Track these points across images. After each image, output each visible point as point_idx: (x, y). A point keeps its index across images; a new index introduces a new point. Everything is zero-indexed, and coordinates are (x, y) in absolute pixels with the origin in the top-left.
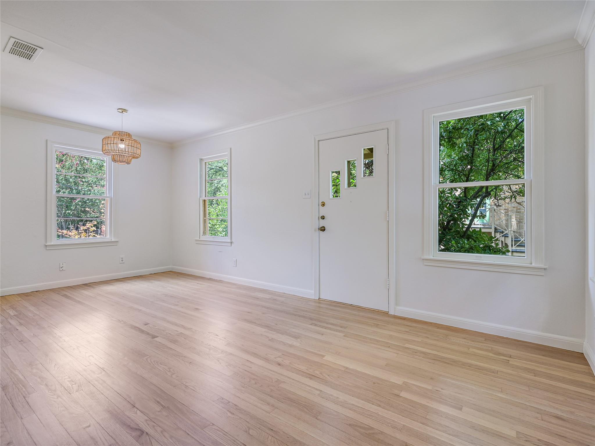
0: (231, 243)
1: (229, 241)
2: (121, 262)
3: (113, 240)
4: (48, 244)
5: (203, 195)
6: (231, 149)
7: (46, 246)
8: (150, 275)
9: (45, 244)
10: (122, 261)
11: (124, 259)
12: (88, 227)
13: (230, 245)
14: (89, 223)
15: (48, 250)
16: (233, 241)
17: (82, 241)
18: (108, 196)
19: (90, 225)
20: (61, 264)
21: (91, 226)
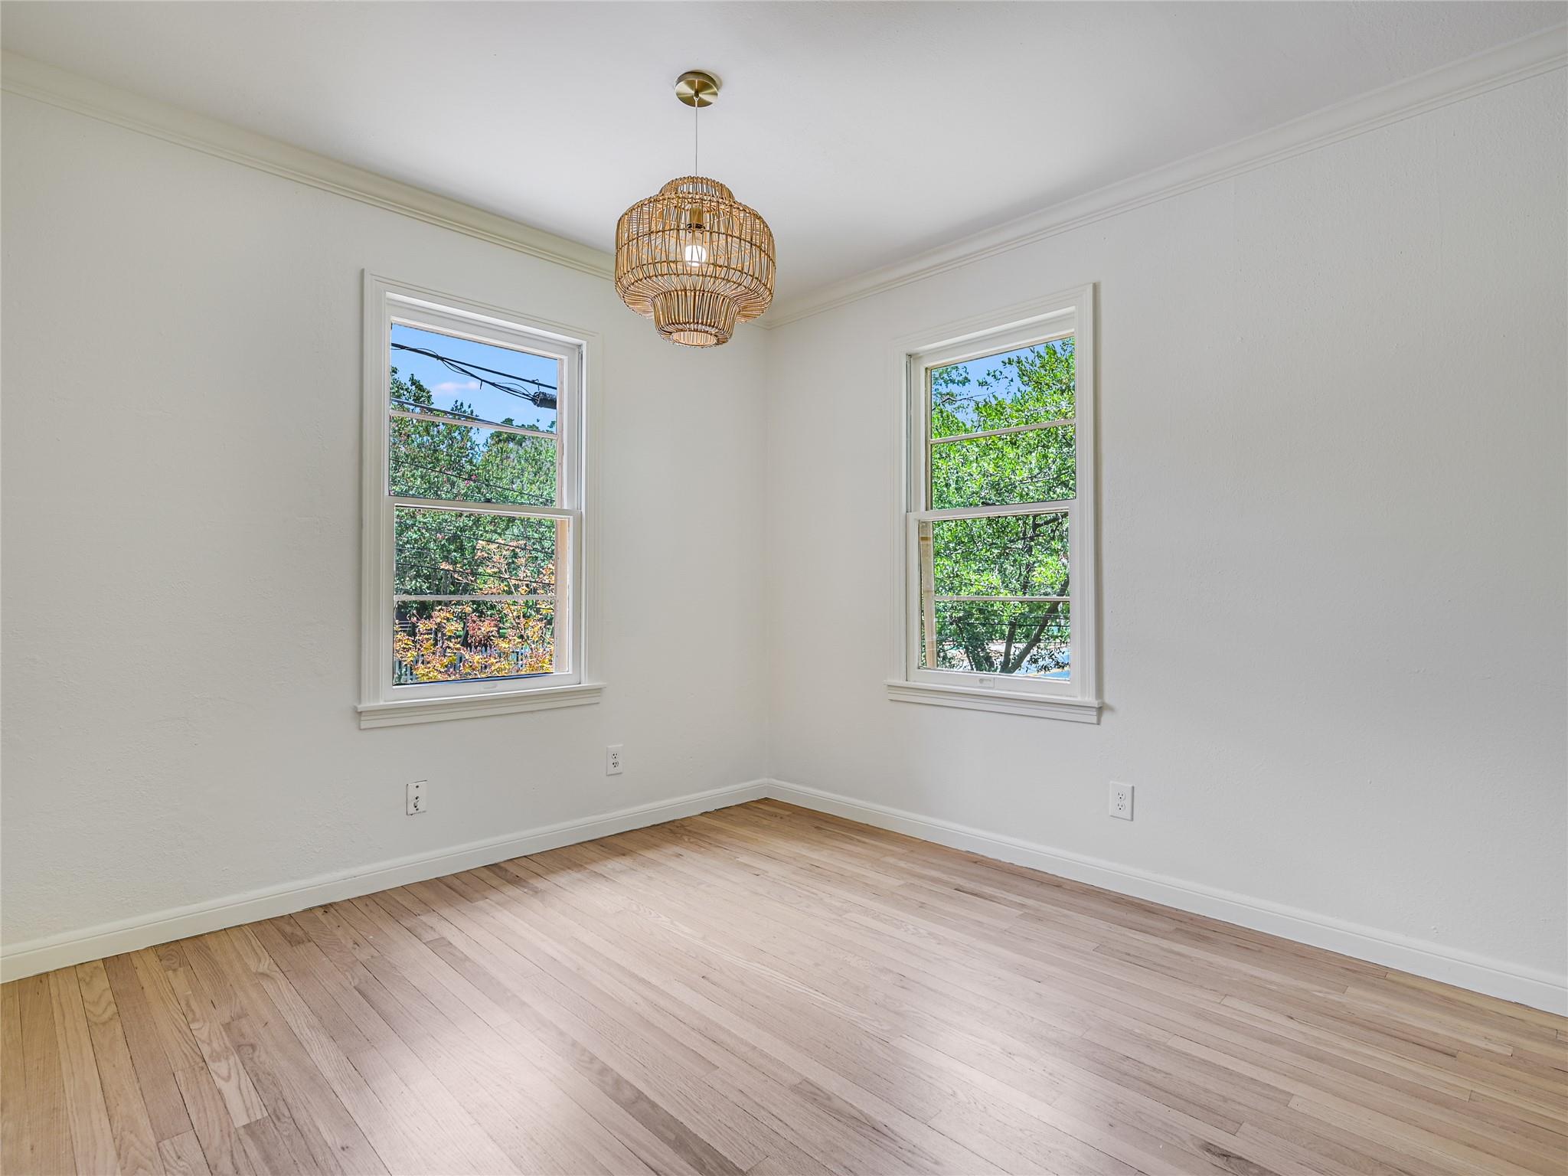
0: (1100, 710)
1: (1091, 699)
2: (612, 770)
3: (586, 684)
4: (366, 705)
5: (918, 503)
6: (1096, 288)
7: (361, 712)
8: (704, 819)
9: (356, 707)
10: (615, 764)
11: (619, 760)
12: (438, 620)
13: (1094, 720)
14: (441, 609)
15: (365, 729)
16: (1108, 699)
17: (483, 690)
18: (565, 507)
19: (443, 614)
20: (412, 786)
21: (448, 619)
